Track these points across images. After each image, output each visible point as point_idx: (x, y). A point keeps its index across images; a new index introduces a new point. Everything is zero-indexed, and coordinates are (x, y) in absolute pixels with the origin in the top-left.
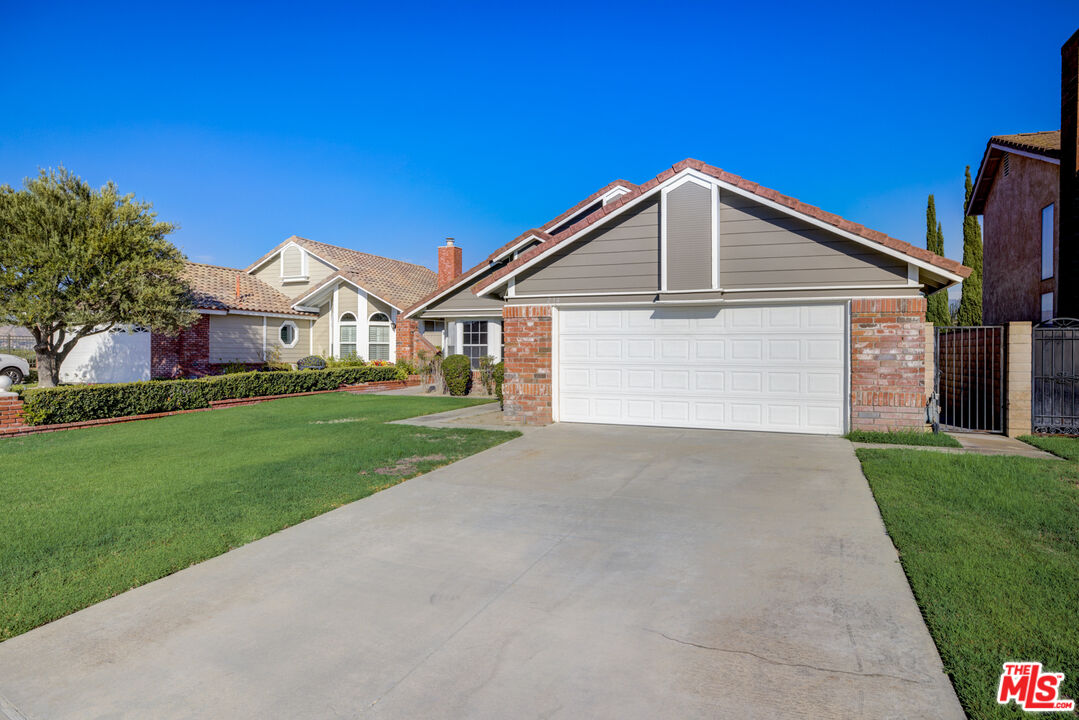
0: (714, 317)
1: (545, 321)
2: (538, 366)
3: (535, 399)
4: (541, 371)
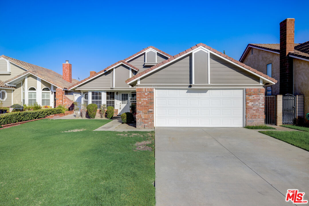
0: (206, 93)
1: (151, 93)
2: (149, 108)
3: (148, 119)
4: (150, 110)
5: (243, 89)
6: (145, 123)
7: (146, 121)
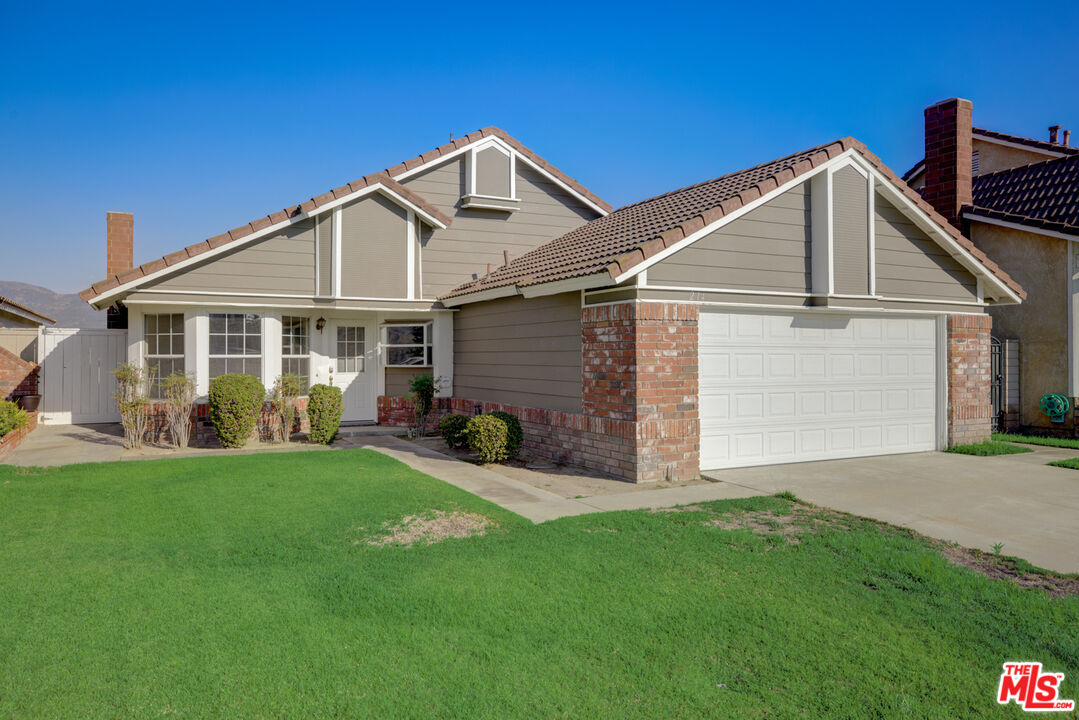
0: (844, 327)
1: (690, 326)
2: (683, 393)
4: (687, 400)
5: (935, 317)
6: (670, 457)
7: (673, 448)
